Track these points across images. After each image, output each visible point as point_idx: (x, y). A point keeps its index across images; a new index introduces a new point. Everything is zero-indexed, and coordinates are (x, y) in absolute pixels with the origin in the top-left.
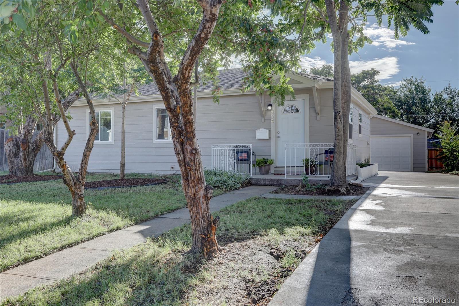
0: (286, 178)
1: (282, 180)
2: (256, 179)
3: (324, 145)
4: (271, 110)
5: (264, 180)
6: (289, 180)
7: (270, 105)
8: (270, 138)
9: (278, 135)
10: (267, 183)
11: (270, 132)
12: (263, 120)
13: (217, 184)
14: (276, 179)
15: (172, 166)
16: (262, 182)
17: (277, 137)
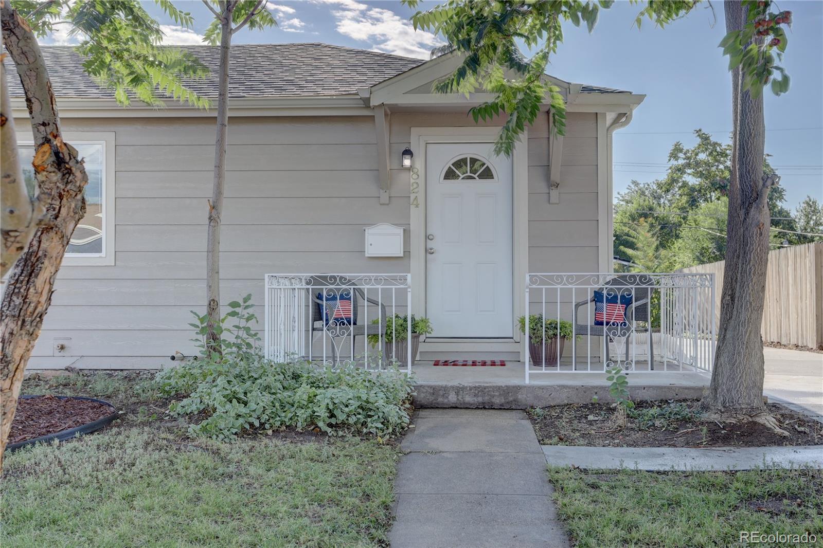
0: (527, 382)
1: (518, 388)
2: (430, 387)
3: (578, 277)
4: (410, 169)
5: (459, 390)
6: (542, 388)
7: (408, 152)
8: (407, 253)
9: (430, 244)
10: (468, 399)
11: (407, 233)
12: (384, 197)
13: (341, 417)
14: (499, 388)
15: (62, 342)
16: (452, 398)
17: (428, 251)
